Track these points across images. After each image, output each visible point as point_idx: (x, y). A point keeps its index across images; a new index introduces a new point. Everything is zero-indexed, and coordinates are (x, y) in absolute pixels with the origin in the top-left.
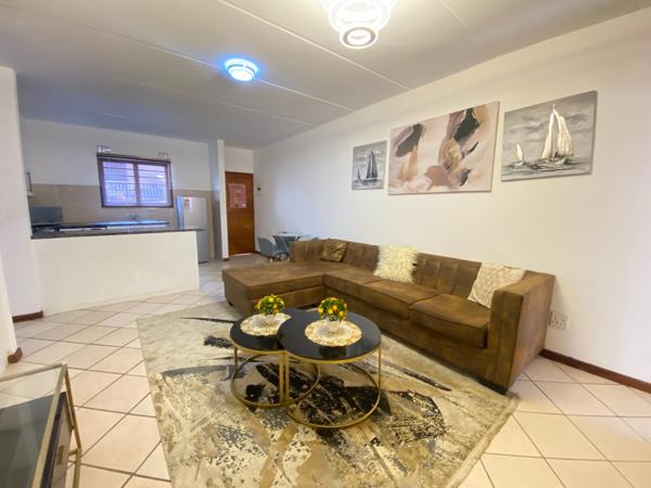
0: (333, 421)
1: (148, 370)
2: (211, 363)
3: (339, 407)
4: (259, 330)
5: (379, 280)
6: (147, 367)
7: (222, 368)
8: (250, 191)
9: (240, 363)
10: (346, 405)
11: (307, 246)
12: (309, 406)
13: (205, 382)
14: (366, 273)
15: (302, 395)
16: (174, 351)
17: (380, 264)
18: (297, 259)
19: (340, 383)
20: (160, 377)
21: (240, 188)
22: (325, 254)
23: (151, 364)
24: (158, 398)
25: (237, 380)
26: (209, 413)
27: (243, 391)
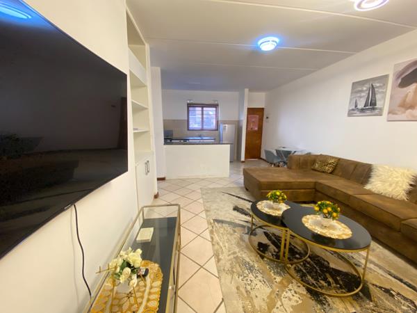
0: (320, 287)
1: (207, 216)
2: (237, 222)
3: (325, 279)
4: (269, 211)
5: (370, 193)
6: (206, 214)
7: (243, 226)
8: (261, 120)
9: (254, 227)
10: (331, 280)
11: (302, 158)
12: (301, 270)
13: (235, 231)
14: (356, 186)
15: (295, 261)
16: (218, 210)
17: (372, 180)
18: (294, 167)
19: (326, 263)
20: (212, 221)
21: (255, 117)
22: (317, 166)
23: (208, 213)
24: (212, 232)
25: (252, 236)
26: (237, 250)
27: (256, 244)
